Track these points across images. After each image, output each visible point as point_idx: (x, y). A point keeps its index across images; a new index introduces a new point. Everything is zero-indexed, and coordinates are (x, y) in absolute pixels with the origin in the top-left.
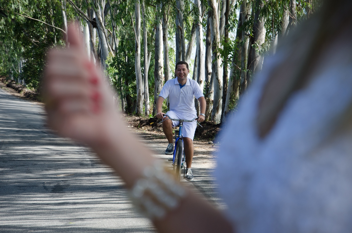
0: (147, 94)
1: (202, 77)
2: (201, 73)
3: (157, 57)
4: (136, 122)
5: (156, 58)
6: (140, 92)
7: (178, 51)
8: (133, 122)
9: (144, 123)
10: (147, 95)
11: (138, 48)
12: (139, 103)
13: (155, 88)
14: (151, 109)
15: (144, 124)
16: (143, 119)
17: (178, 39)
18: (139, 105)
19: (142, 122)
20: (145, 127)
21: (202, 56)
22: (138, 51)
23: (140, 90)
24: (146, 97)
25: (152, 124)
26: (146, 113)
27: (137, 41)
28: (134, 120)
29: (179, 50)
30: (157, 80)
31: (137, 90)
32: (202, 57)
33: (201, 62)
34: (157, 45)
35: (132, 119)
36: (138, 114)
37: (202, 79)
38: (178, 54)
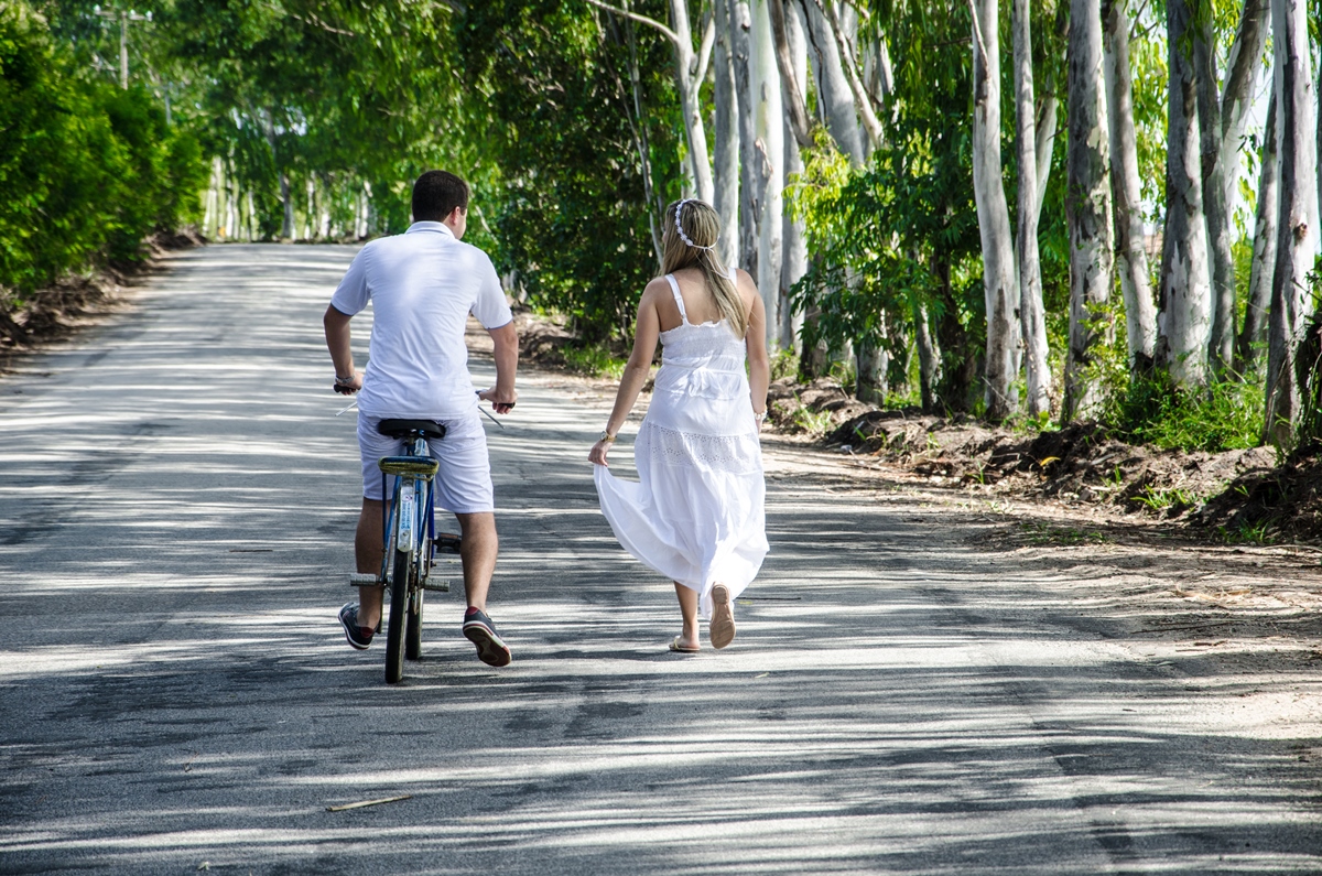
0: (1033, 310)
1: (1304, 206)
2: (1298, 185)
3: (1078, 121)
4: (974, 454)
5: (1076, 128)
6: (1001, 302)
7: (1179, 77)
8: (962, 457)
9: (1014, 458)
10: (1034, 318)
11: (990, 80)
12: (1001, 357)
13: (1074, 277)
14: (1056, 389)
15: (1013, 463)
16: (1010, 438)
17: (1179, 16)
18: (1001, 369)
19: (1001, 455)
20: (1013, 478)
21: (1303, 93)
22: (985, 98)
23: (1001, 292)
24: (1029, 329)
25: (1051, 464)
26: (1033, 409)
27: (983, 48)
28: (968, 446)
29: (1184, 71)
30: (1082, 241)
31: (986, 292)
32: (1300, 101)
33: (1297, 129)
34: (1079, 60)
35: (954, 442)
36: (993, 418)
37: (1303, 220)
38: (1180, 95)
